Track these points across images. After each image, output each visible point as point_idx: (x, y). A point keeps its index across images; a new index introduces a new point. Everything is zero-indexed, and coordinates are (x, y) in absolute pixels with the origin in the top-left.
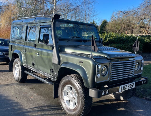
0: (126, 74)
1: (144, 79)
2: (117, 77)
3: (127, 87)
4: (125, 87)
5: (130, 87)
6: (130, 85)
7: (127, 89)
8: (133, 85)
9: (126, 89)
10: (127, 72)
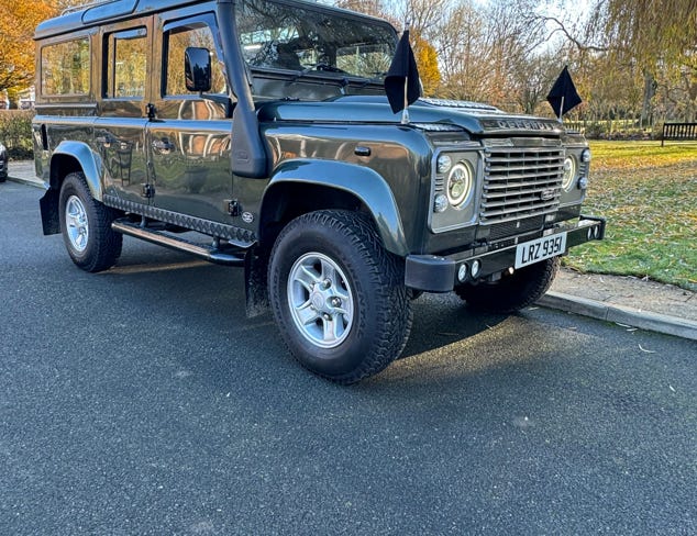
0: (536, 202)
1: (591, 223)
2: (506, 212)
3: (542, 251)
4: (536, 247)
5: (550, 250)
6: (551, 244)
7: (541, 259)
8: (558, 242)
9: (536, 258)
10: (539, 194)
